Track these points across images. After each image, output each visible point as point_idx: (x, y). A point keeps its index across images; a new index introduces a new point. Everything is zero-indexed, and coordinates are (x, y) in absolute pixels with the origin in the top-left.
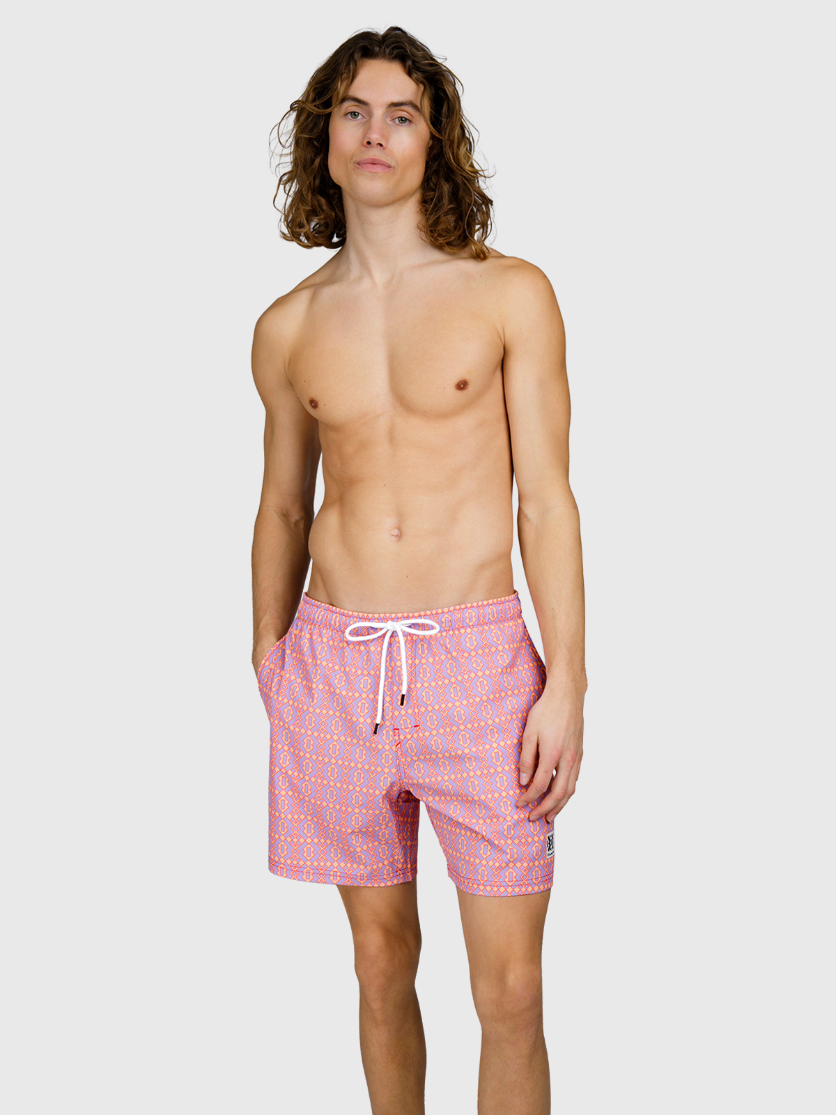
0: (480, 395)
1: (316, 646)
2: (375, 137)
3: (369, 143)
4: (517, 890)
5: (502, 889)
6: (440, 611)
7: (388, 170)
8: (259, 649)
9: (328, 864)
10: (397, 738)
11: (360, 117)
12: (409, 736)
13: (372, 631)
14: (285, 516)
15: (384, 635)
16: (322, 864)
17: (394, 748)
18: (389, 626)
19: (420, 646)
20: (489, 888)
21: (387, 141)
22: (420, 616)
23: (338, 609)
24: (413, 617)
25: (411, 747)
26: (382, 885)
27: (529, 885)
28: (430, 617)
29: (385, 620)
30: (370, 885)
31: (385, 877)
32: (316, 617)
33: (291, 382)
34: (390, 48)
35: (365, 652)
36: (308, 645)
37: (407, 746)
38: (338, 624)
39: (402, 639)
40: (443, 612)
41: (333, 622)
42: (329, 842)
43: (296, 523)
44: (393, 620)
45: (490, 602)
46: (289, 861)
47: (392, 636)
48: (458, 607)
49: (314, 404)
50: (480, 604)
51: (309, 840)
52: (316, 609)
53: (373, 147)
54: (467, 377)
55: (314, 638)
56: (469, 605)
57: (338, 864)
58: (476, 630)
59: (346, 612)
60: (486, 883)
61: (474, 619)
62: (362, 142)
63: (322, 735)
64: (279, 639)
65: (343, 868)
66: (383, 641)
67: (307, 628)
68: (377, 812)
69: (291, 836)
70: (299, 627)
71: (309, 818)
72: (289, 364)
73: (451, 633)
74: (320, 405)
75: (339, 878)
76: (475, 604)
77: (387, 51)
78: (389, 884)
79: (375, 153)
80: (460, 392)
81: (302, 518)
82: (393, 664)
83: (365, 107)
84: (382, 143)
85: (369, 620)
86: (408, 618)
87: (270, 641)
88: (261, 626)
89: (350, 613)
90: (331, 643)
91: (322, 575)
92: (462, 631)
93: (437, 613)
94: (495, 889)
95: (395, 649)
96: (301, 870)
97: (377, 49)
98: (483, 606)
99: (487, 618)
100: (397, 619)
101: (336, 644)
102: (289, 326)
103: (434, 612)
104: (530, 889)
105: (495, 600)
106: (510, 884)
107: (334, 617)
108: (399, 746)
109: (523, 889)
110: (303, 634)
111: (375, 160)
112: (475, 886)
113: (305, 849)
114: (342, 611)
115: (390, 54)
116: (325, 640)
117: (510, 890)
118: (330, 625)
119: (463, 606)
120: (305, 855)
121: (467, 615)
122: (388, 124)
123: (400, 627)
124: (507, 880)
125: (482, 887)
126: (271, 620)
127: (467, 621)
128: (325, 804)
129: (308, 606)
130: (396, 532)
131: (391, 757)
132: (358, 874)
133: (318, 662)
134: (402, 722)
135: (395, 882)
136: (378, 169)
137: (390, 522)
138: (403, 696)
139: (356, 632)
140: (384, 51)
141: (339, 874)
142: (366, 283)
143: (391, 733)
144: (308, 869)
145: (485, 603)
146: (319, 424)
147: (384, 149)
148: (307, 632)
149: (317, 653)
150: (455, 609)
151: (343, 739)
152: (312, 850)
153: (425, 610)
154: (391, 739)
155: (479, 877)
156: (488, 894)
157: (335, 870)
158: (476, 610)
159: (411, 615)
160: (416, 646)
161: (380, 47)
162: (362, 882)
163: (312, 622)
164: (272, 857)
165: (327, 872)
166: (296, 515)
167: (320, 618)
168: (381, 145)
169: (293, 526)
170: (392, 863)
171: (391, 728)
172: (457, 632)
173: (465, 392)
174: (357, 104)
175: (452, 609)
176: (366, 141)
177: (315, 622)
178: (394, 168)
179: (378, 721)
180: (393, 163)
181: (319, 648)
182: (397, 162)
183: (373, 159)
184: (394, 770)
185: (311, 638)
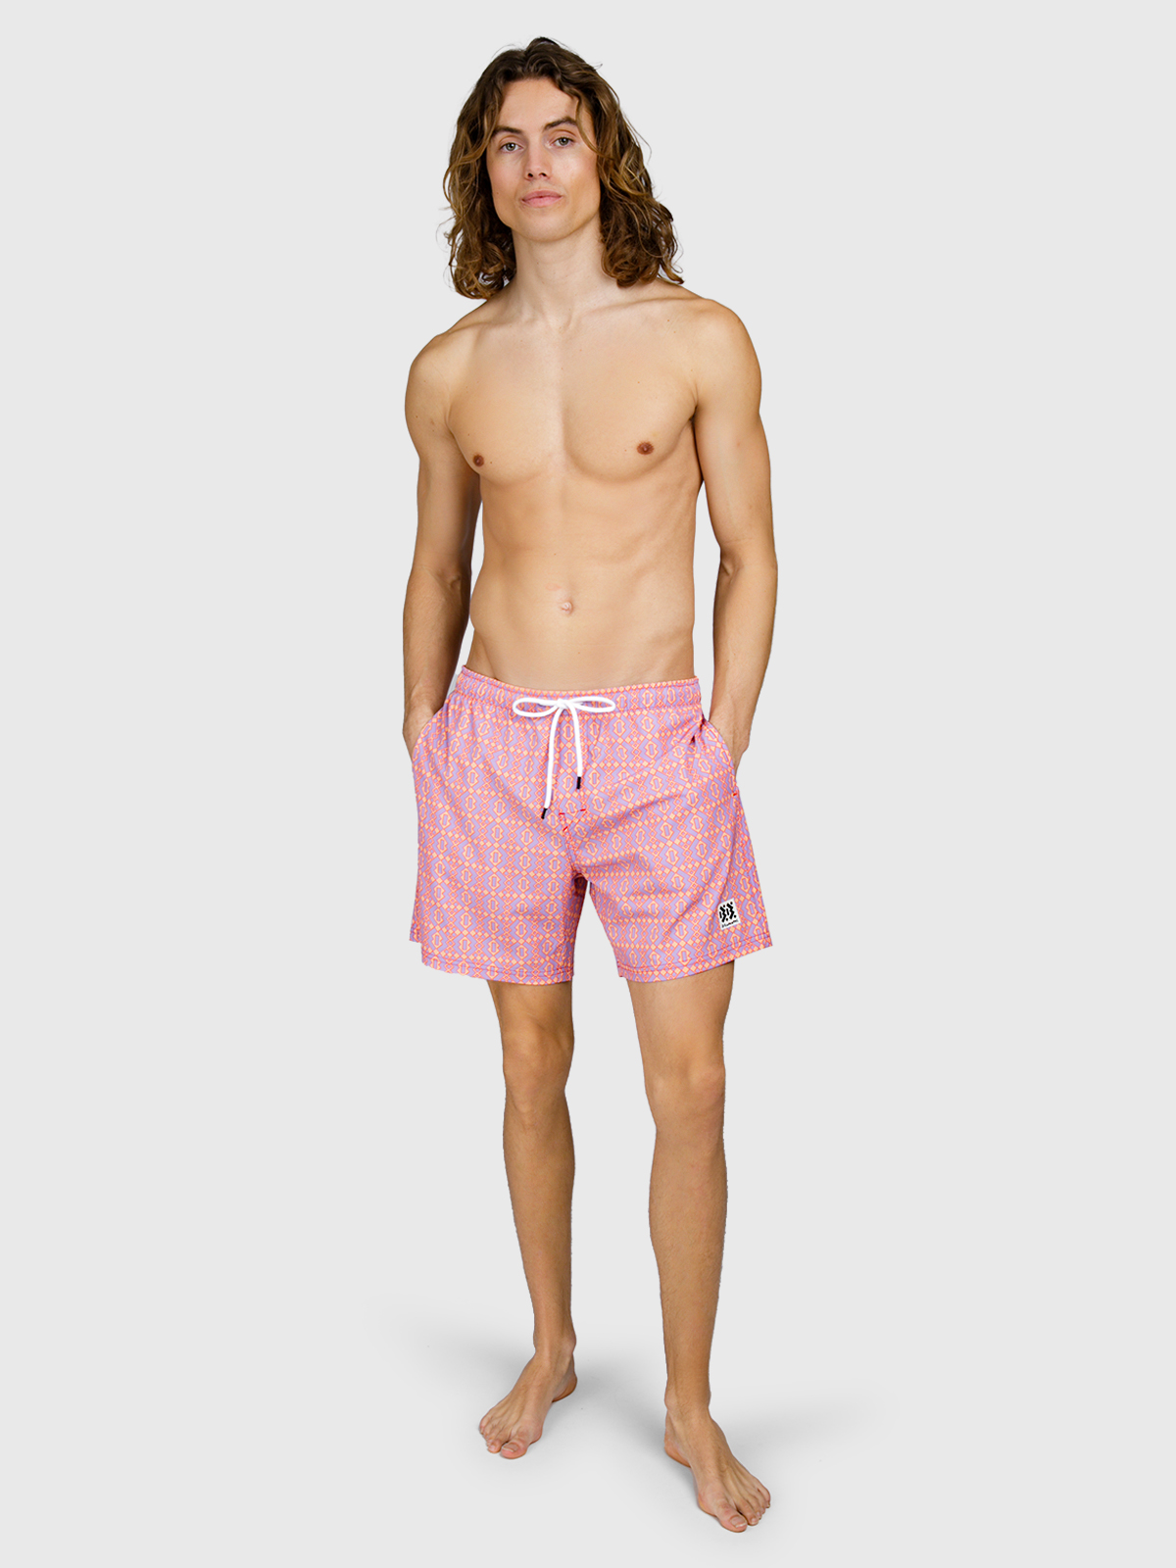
0: (663, 458)
1: (477, 723)
2: (535, 169)
3: (530, 175)
4: (693, 968)
5: (678, 971)
6: (615, 690)
7: (557, 200)
8: (411, 720)
9: (485, 958)
10: (563, 823)
11: (517, 147)
12: (577, 821)
13: (539, 709)
14: (441, 576)
15: (553, 714)
16: (479, 958)
17: (561, 832)
18: (560, 704)
19: (591, 727)
20: (663, 972)
21: (551, 169)
22: (593, 694)
23: (503, 684)
24: (586, 695)
25: (580, 830)
26: (542, 983)
27: (705, 961)
28: (605, 694)
29: (555, 697)
30: (529, 983)
32: (478, 692)
33: (451, 436)
34: (534, 64)
35: (531, 731)
36: (468, 721)
37: (576, 829)
38: (502, 700)
39: (576, 719)
40: (618, 692)
41: (496, 698)
42: (486, 935)
43: (453, 585)
44: (563, 697)
45: (670, 683)
46: (443, 954)
47: (562, 715)
48: (634, 687)
49: (479, 460)
50: (659, 684)
51: (465, 932)
52: (478, 683)
53: (536, 179)
54: (652, 441)
55: (476, 713)
56: (646, 686)
57: (496, 960)
58: (653, 712)
59: (512, 687)
60: (660, 967)
61: (651, 701)
62: (523, 175)
63: (484, 818)
64: (435, 711)
66: (551, 720)
67: (467, 702)
68: (545, 898)
69: (446, 926)
70: (458, 702)
71: (466, 909)
72: (450, 413)
73: (626, 714)
74: (487, 461)
75: (496, 974)
76: (653, 685)
77: (532, 69)
78: (549, 982)
79: (540, 185)
80: (642, 456)
81: (459, 579)
82: (562, 745)
83: (518, 136)
84: (545, 172)
85: (537, 696)
86: (580, 695)
87: (423, 711)
88: (414, 694)
89: (517, 688)
90: (494, 720)
91: (485, 646)
92: (638, 712)
93: (612, 692)
94: (670, 972)
95: (564, 729)
96: (456, 963)
97: (520, 69)
98: (661, 687)
99: (665, 701)
100: (569, 697)
101: (500, 721)
102: (450, 370)
103: (609, 691)
104: (707, 965)
105: (674, 682)
106: (685, 964)
107: (498, 693)
108: (566, 830)
109: (700, 967)
110: (463, 709)
111: (541, 192)
112: (650, 973)
113: (461, 942)
114: (507, 686)
115: (536, 71)
116: (488, 717)
117: (686, 970)
118: (494, 701)
119: (640, 686)
120: (461, 947)
121: (644, 696)
122: (547, 149)
123: (574, 705)
124: (680, 960)
125: (656, 973)
126: (424, 688)
127: (644, 702)
128: (486, 892)
129: (468, 679)
130: (567, 605)
131: (559, 840)
133: (479, 740)
134: (567, 806)
135: (555, 980)
136: (547, 202)
137: (559, 596)
138: (580, 779)
139: (522, 707)
140: (529, 70)
142: (540, 325)
143: (557, 818)
144: (464, 962)
145: (664, 684)
146: (481, 480)
147: (549, 178)
148: (467, 706)
149: (479, 730)
150: (631, 689)
151: (506, 821)
152: (469, 942)
153: (599, 688)
154: (557, 824)
155: (652, 963)
156: (663, 979)
157: (493, 965)
158: (653, 691)
159: (583, 692)
160: (588, 727)
161: (523, 66)
163: (473, 696)
164: (425, 948)
165: (483, 967)
166: (452, 576)
167: (483, 692)
168: (544, 175)
169: (449, 587)
170: (554, 960)
171: (557, 812)
172: (632, 714)
173: (648, 456)
174: (509, 134)
175: (628, 688)
176: (527, 174)
177: (477, 697)
178: (564, 196)
179: (546, 806)
180: (561, 191)
181: (481, 725)
182: (566, 189)
183: (538, 193)
184: (564, 852)
185: (472, 713)
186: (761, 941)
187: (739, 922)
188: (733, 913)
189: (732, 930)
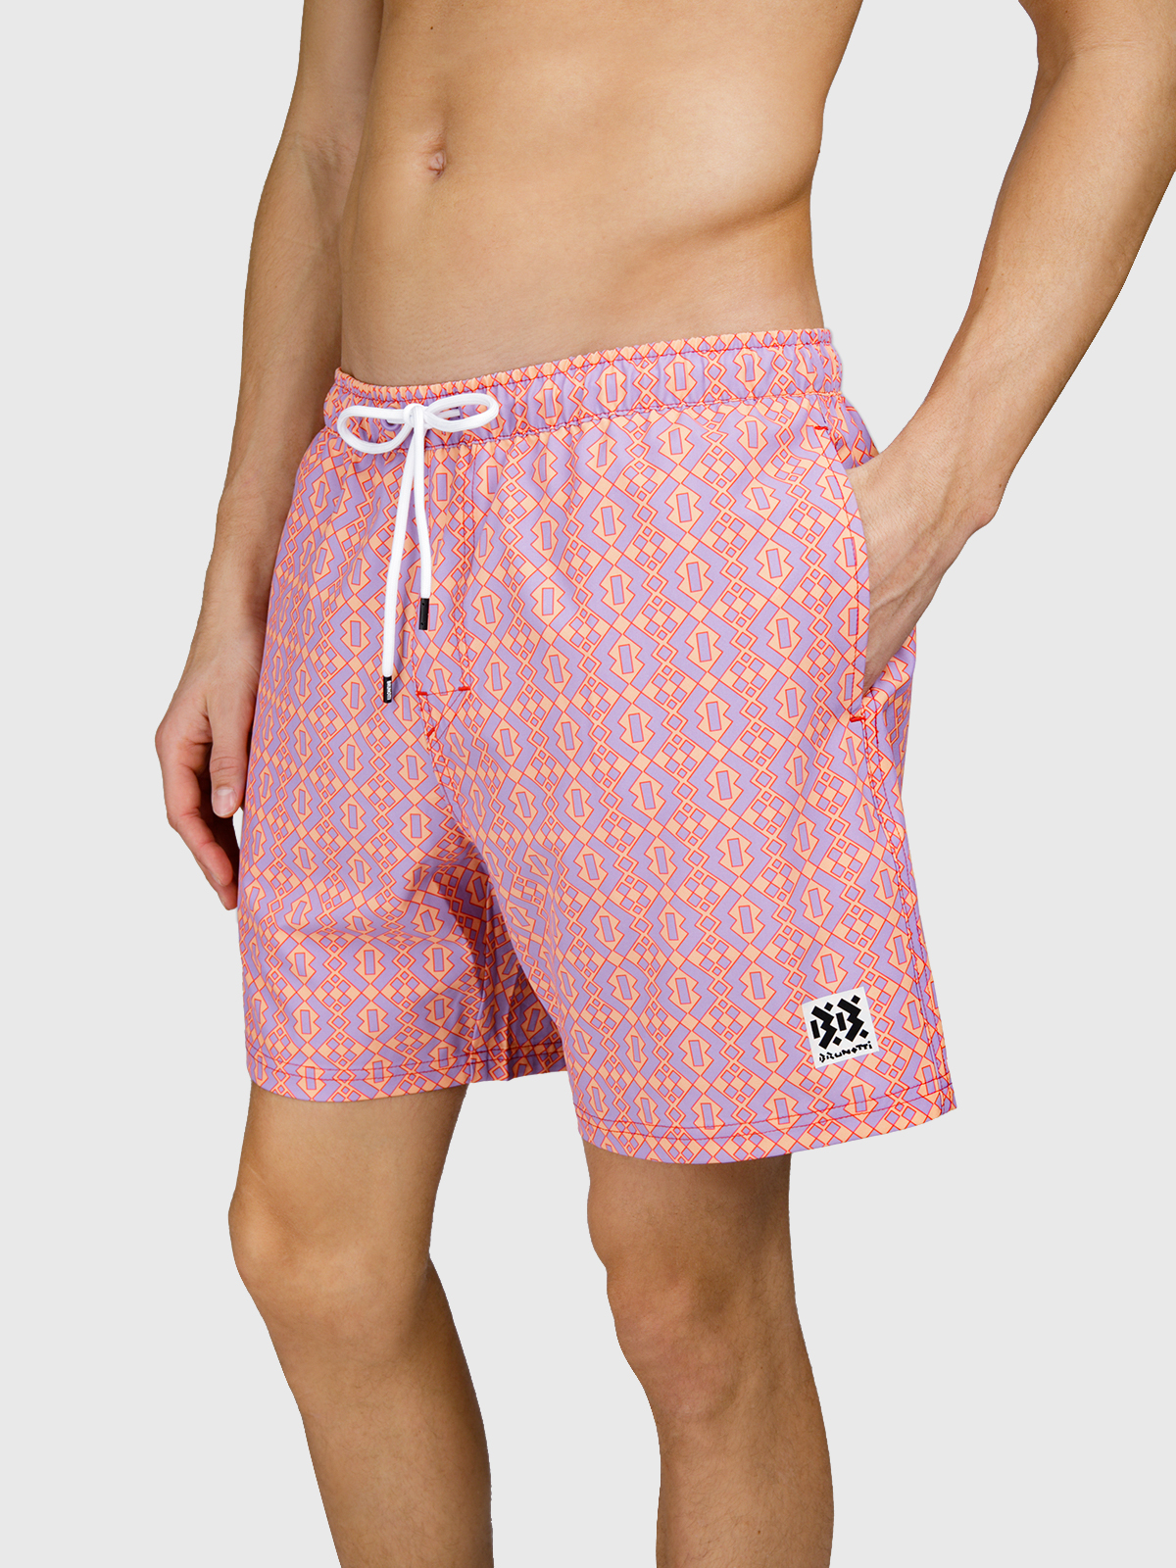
6: (531, 372)
10: (426, 716)
15: (403, 448)
17: (423, 739)
25: (456, 743)
31: (435, 1065)
37: (449, 738)
44: (420, 400)
47: (425, 445)
48: (577, 361)
56: (608, 354)
65: (329, 1059)
68: (402, 906)
75: (320, 1084)
86: (451, 393)
100: (425, 400)
108: (432, 736)
119: (592, 358)
131: (420, 763)
132: (369, 1066)
134: (431, 675)
138: (425, 603)
141: (318, 1073)
143: (413, 703)
154: (415, 718)
157: (309, 1063)
159: (459, 385)
162: (379, 1086)
165: (291, 1069)
171: (412, 688)
175: (562, 365)
179: (388, 669)
184: (433, 798)
186: (932, 1098)
187: (876, 1049)
188: (857, 1024)
189: (852, 1068)
